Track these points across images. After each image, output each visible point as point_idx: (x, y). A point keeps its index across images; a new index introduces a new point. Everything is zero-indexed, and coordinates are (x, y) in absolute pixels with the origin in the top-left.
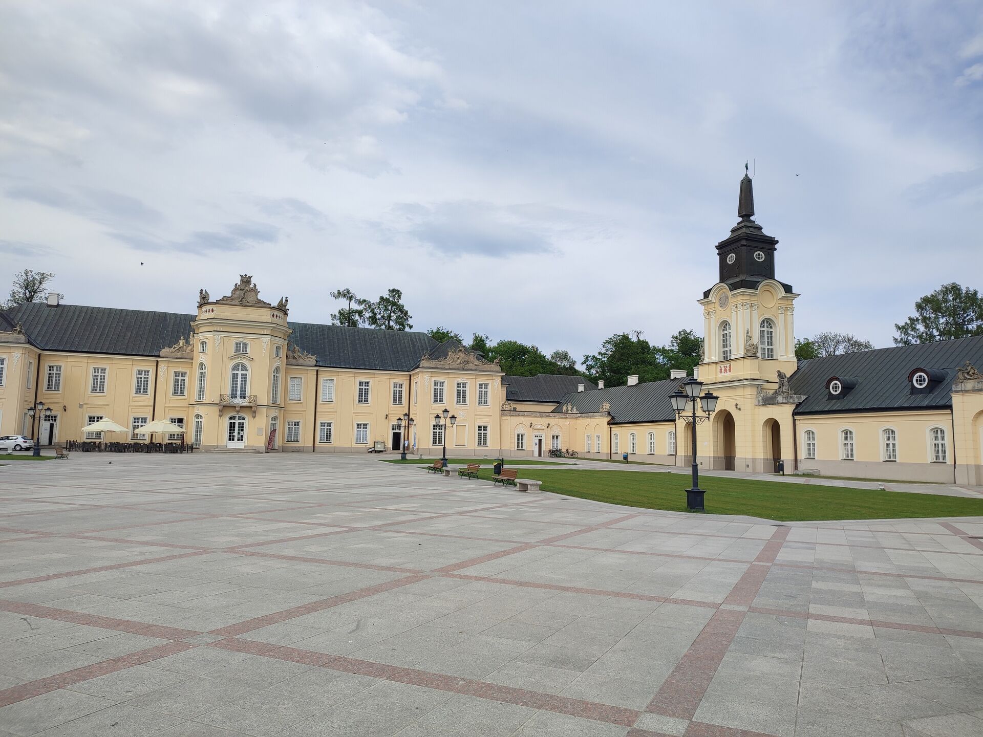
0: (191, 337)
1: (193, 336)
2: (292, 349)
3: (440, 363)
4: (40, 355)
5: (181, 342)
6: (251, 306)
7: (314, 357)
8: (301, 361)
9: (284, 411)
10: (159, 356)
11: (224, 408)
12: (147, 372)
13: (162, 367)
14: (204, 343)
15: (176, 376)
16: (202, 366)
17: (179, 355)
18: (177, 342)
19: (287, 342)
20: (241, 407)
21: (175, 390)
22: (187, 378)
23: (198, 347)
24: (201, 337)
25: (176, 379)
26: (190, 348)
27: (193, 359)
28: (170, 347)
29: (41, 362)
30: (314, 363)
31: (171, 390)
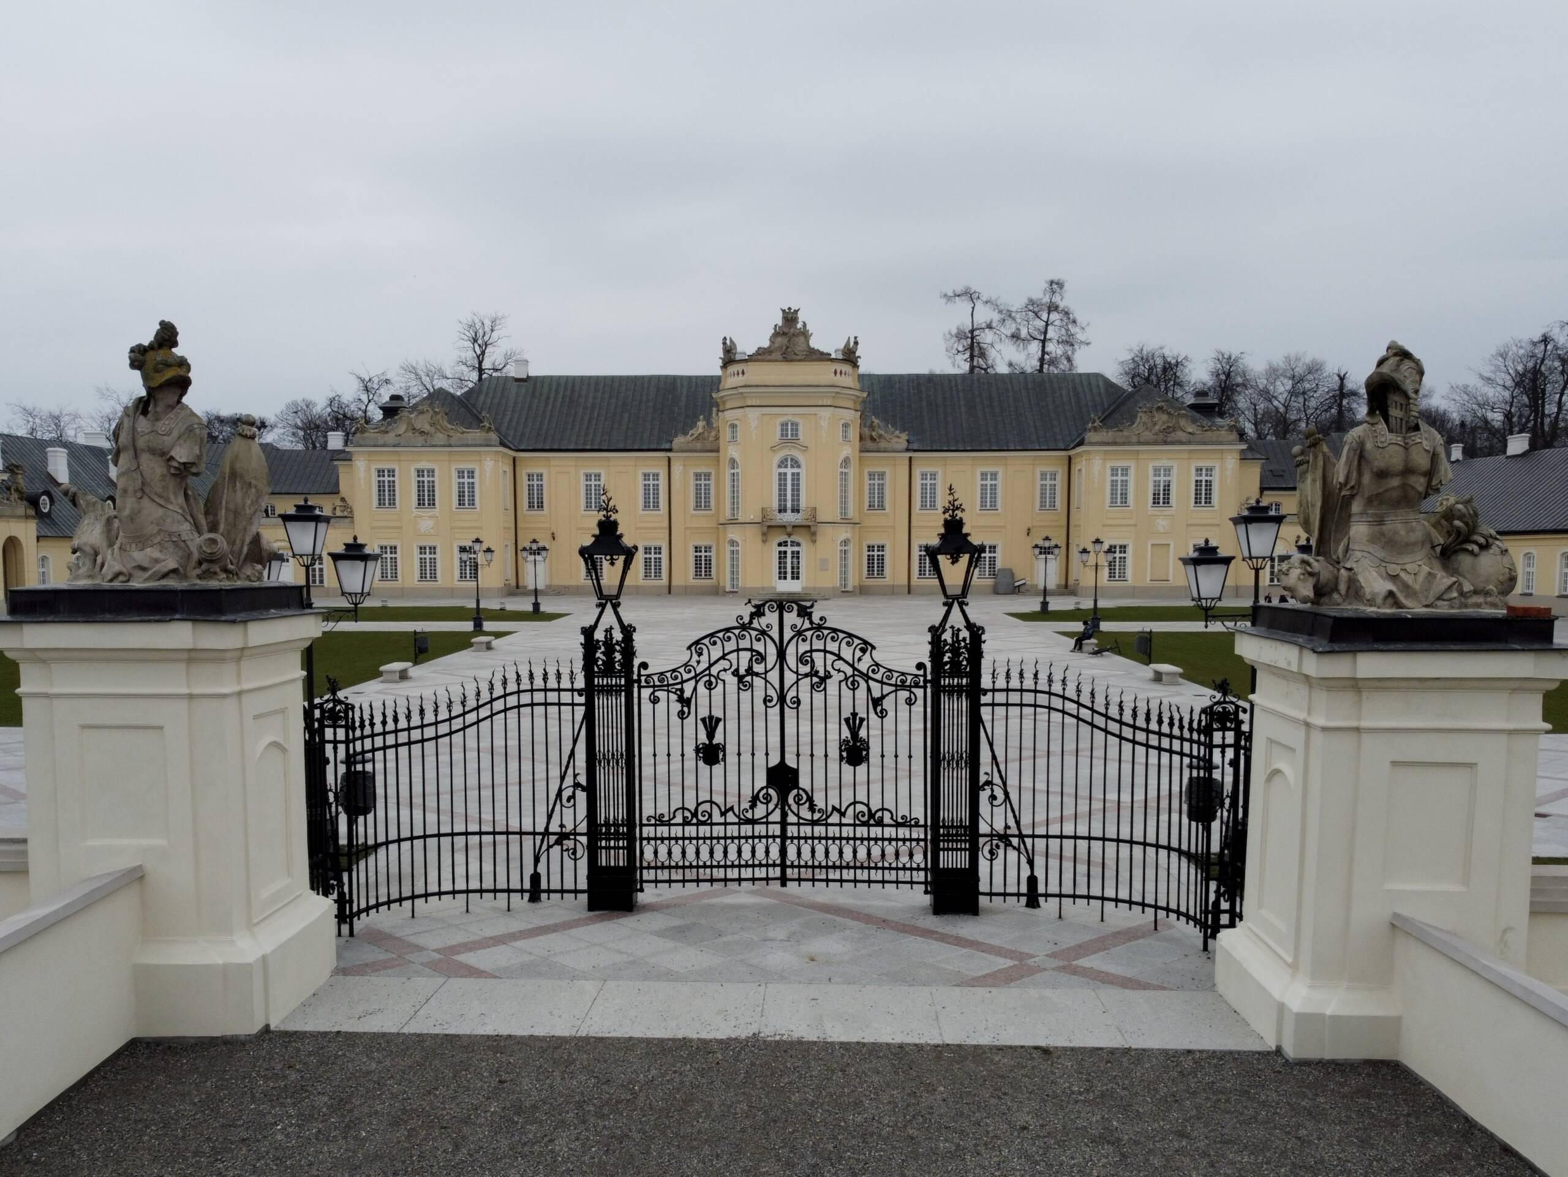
0: (714, 415)
1: (717, 415)
2: (868, 423)
3: (1120, 433)
4: (514, 459)
5: (701, 424)
6: (799, 361)
7: (904, 436)
8: (883, 444)
9: (860, 528)
10: (670, 450)
11: (768, 528)
12: (656, 476)
13: (677, 469)
14: (733, 426)
15: (697, 480)
16: (733, 463)
17: (699, 445)
18: (693, 425)
19: (859, 413)
20: (794, 527)
21: (697, 502)
22: (712, 482)
23: (726, 434)
24: (730, 415)
25: (697, 485)
26: (713, 433)
27: (719, 451)
28: (685, 433)
29: (518, 468)
30: (904, 445)
31: (692, 502)
